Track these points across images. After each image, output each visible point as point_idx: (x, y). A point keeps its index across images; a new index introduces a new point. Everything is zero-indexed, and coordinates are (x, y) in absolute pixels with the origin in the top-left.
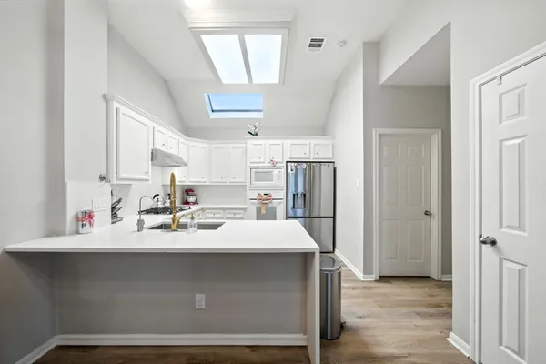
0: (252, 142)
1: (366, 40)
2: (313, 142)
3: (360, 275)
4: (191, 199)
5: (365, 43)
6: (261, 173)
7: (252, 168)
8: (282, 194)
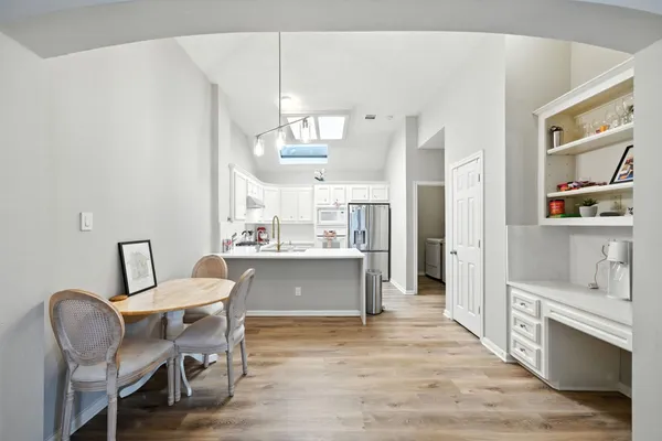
0: (319, 186)
1: (409, 114)
2: (371, 187)
3: (404, 291)
4: (264, 236)
5: (407, 117)
6: (327, 214)
7: (319, 209)
8: (345, 232)
